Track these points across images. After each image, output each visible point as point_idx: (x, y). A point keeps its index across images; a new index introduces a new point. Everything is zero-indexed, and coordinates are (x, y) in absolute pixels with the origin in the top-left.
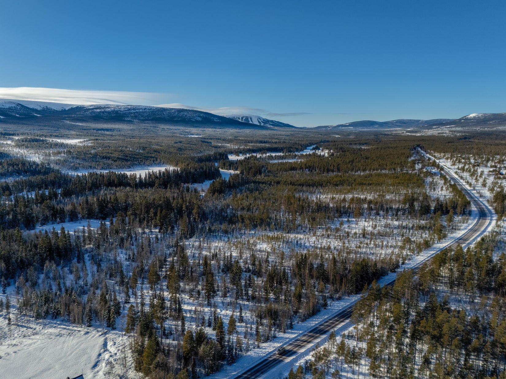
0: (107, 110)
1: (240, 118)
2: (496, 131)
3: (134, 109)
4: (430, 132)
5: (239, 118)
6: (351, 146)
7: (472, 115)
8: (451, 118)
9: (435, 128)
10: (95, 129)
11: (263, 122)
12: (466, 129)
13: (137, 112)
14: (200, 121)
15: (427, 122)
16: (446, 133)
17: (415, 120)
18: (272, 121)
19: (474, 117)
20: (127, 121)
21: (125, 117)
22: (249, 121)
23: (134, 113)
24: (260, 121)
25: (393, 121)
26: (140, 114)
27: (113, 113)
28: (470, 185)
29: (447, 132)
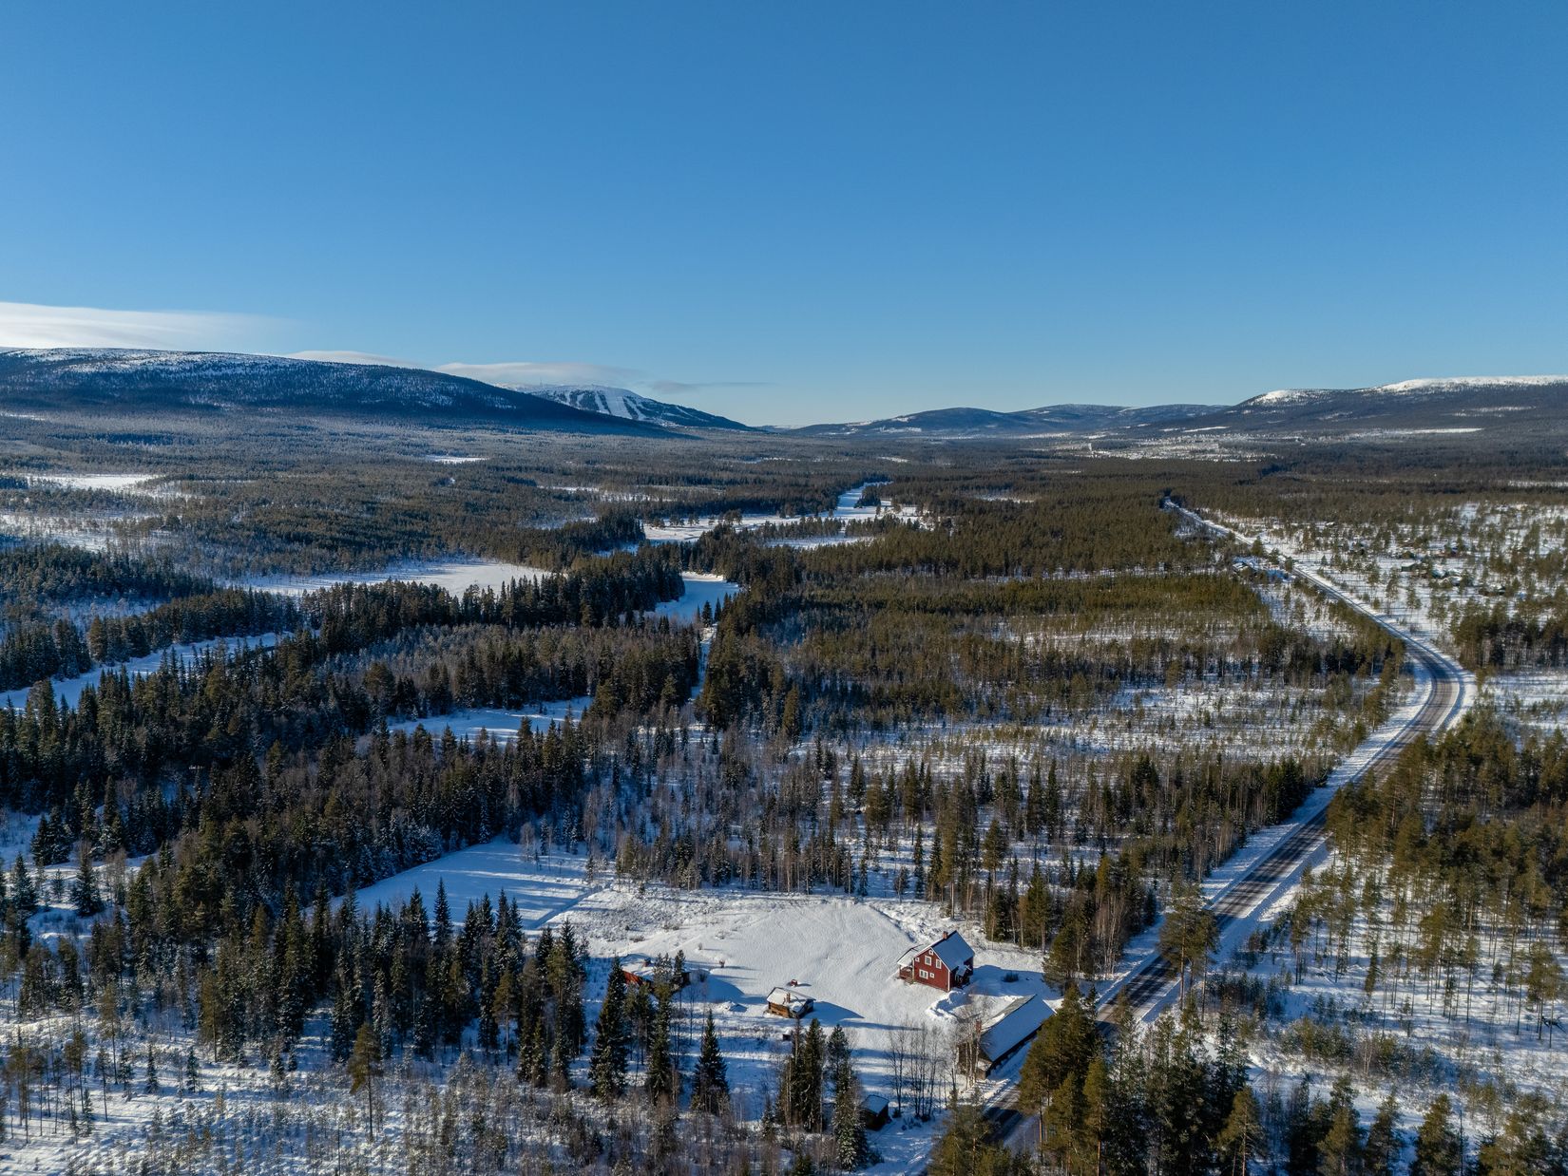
0: (121, 367)
1: (567, 395)
2: (1351, 445)
3: (215, 366)
4: (1165, 448)
5: (563, 397)
6: (966, 495)
7: (1273, 396)
8: (1209, 403)
9: (1170, 434)
10: (103, 436)
11: (642, 411)
12: (1263, 437)
13: (226, 377)
14: (446, 407)
15: (1141, 414)
16: (1212, 451)
17: (1105, 408)
18: (672, 408)
19: (1280, 401)
20: (198, 406)
21: (186, 392)
22: (597, 408)
23: (218, 379)
24: (633, 406)
25: (1041, 410)
26: (238, 384)
27: (142, 378)
28: (1376, 604)
29: (1215, 447)
